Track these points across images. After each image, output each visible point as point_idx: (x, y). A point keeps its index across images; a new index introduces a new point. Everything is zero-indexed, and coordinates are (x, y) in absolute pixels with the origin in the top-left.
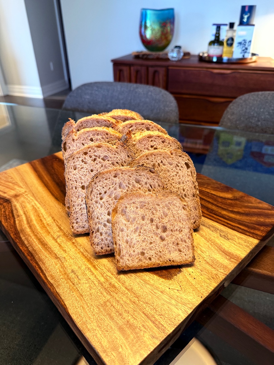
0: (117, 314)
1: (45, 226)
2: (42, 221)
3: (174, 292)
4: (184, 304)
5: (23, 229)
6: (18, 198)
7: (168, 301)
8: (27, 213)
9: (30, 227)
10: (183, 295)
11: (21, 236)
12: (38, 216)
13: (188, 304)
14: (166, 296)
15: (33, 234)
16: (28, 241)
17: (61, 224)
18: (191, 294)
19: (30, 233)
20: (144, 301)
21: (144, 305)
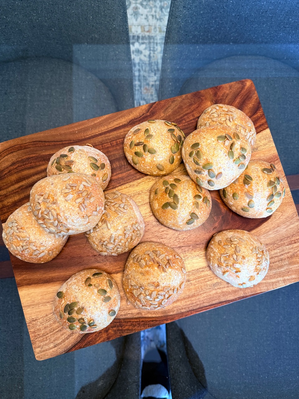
0: (280, 262)
3: (282, 218)
4: (292, 218)
7: (286, 226)
10: (286, 215)
13: (293, 215)
14: (282, 225)
18: (288, 208)
20: (279, 241)
21: (282, 242)
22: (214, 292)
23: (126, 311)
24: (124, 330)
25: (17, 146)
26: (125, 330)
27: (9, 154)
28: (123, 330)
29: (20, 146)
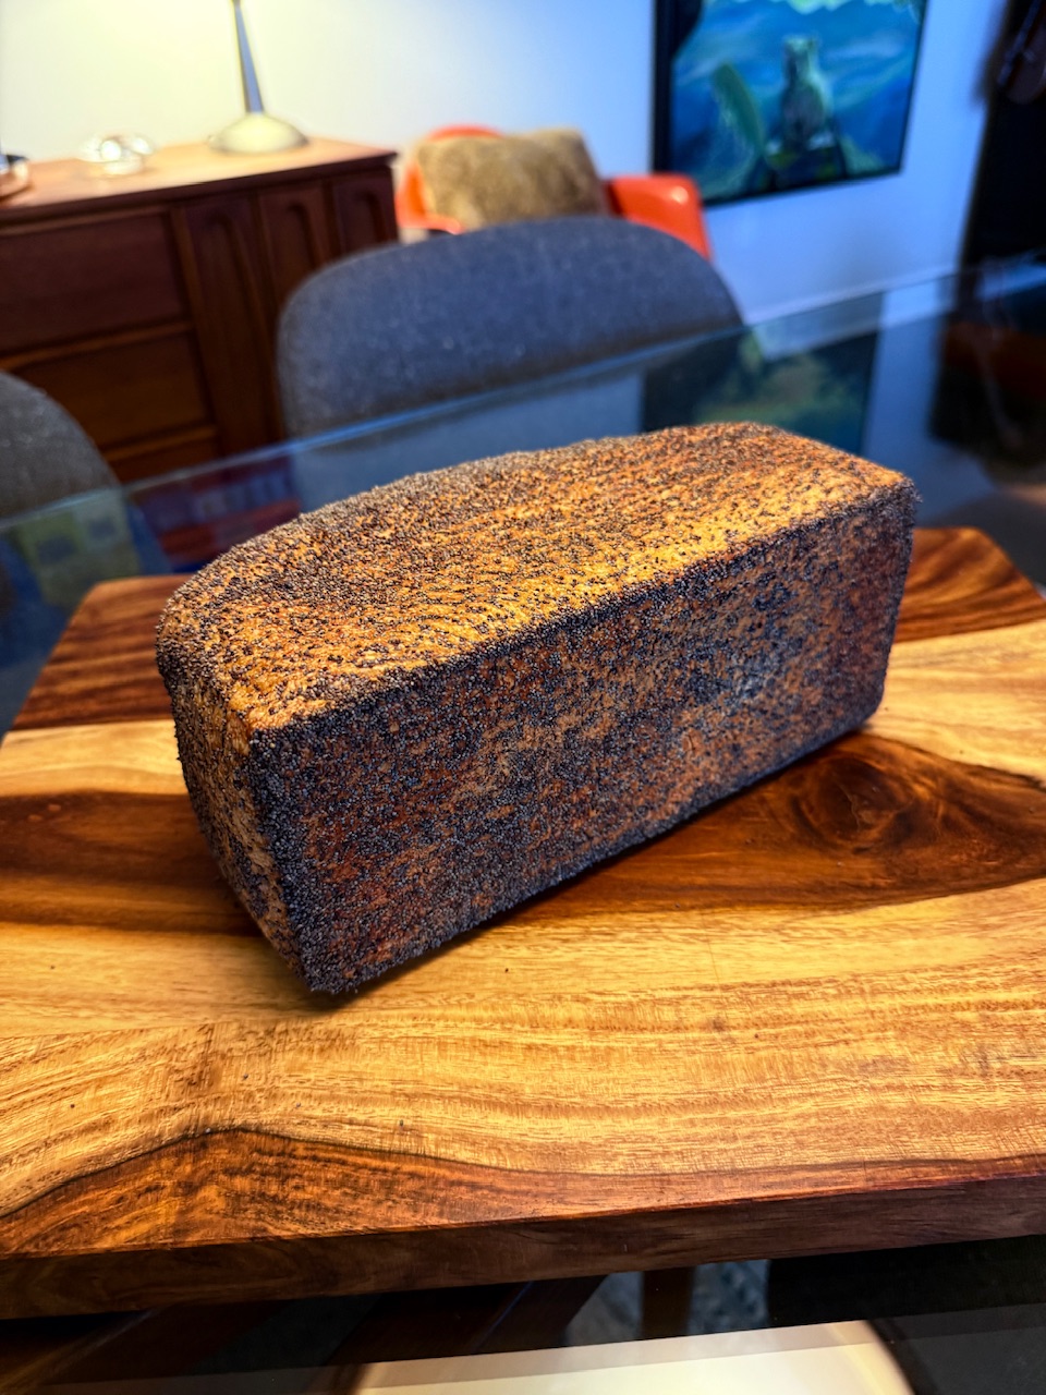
1: (593, 1049)
2: (544, 1045)
5: (541, 1145)
6: (228, 1081)
8: (417, 1082)
9: (551, 1109)
11: (596, 1167)
12: (486, 1046)
15: (623, 1119)
16: (665, 1154)
17: (635, 987)
19: (599, 1124)
22: (864, 1100)
23: (342, 1107)
24: (293, 1202)
26: (294, 1204)
28: (281, 1203)
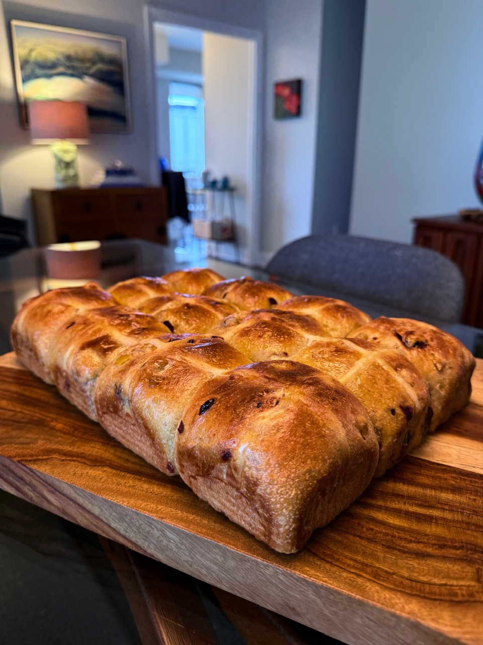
25: (385, 584)
27: (424, 583)
29: (379, 579)
